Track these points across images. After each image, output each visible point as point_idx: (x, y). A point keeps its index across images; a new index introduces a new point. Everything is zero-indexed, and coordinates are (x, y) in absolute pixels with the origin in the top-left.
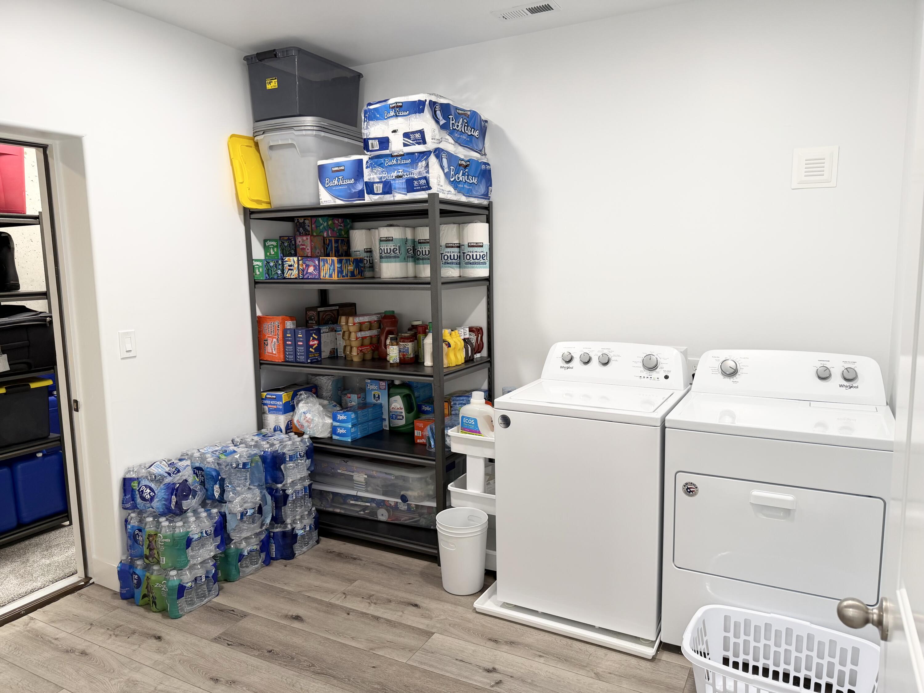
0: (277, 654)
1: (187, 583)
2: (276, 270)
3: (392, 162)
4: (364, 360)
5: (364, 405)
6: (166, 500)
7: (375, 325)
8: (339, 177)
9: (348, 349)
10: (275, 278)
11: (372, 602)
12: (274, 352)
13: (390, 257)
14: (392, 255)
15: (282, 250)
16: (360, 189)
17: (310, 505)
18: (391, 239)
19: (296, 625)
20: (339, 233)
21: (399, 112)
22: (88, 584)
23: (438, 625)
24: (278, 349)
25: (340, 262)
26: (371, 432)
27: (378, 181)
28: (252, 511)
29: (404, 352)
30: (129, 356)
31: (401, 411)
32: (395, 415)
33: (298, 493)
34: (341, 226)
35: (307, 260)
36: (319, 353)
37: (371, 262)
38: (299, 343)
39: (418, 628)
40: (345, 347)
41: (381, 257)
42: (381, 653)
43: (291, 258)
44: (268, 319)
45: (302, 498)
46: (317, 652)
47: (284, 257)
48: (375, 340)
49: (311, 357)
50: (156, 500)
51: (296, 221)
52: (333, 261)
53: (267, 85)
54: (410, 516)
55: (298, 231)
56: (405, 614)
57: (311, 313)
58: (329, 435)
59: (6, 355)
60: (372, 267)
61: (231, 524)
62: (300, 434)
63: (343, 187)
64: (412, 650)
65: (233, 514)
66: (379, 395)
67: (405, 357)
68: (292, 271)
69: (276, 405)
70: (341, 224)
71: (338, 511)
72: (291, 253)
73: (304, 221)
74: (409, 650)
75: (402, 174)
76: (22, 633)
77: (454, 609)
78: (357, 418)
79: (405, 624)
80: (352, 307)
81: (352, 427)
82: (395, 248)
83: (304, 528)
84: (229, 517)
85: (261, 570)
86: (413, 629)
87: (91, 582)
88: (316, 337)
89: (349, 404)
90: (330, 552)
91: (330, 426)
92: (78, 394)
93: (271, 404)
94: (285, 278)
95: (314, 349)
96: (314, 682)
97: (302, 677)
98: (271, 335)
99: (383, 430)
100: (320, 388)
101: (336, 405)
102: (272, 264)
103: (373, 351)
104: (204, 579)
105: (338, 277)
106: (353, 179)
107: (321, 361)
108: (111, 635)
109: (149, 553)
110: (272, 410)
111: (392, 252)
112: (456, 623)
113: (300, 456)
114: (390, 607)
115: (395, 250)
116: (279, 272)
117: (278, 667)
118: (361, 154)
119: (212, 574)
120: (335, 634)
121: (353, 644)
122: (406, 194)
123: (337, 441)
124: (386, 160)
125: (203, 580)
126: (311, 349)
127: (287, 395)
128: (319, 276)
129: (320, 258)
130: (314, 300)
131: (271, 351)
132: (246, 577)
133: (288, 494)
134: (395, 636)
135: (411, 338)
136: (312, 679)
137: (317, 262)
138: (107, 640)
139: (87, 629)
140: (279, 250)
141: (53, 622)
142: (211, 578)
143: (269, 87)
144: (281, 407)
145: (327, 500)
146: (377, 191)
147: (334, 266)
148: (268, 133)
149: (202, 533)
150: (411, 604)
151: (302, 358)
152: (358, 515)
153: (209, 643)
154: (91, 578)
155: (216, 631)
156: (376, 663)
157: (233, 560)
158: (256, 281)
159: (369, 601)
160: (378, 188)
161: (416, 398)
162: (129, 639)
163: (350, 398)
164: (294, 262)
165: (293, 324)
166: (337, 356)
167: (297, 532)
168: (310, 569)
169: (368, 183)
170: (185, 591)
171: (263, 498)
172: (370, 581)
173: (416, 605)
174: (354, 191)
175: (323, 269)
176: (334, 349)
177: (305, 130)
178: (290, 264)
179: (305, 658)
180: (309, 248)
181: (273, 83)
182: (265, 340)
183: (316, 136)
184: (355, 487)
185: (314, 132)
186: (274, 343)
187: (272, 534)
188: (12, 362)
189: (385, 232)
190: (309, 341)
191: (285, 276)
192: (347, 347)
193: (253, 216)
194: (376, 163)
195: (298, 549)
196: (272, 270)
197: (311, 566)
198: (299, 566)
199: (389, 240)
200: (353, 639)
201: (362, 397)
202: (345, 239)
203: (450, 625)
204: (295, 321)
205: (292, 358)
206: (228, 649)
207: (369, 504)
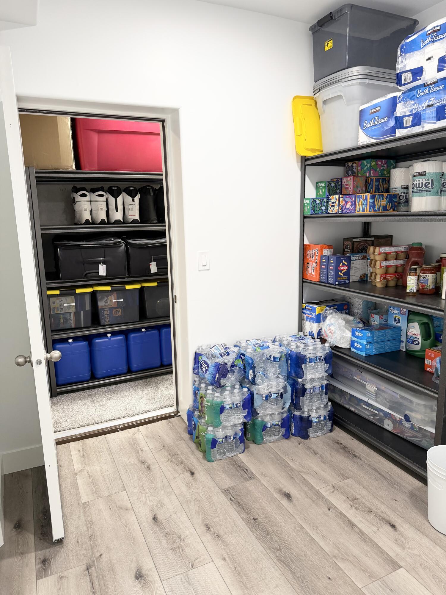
0: (259, 525)
1: (219, 439)
2: (321, 207)
3: (424, 91)
4: (387, 286)
5: (384, 327)
6: (213, 375)
7: (402, 255)
8: (375, 118)
9: (373, 275)
10: (320, 213)
11: (354, 506)
12: (313, 274)
13: (421, 191)
14: (424, 189)
15: (329, 190)
16: (392, 126)
17: (326, 400)
18: (424, 173)
19: (284, 502)
20: (381, 173)
21: (436, 37)
22: (177, 416)
23: (408, 560)
24: (316, 272)
25: (373, 197)
26: (387, 351)
27: (409, 114)
28: (276, 395)
29: (423, 283)
30: (204, 269)
31: (417, 337)
32: (411, 340)
33: (316, 389)
34: (384, 167)
35: (346, 197)
36: (347, 277)
37: (407, 198)
38: (330, 268)
39: (387, 554)
40: (372, 273)
41: (413, 192)
42: (341, 565)
43: (334, 196)
44: (311, 247)
45: (319, 394)
46: (289, 537)
47: (330, 195)
48: (400, 270)
49: (339, 280)
50: (208, 373)
51: (346, 166)
52: (366, 197)
53: (325, 47)
54: (414, 433)
55: (347, 173)
56: (379, 531)
57: (348, 243)
58: (348, 347)
59: (155, 262)
60: (408, 202)
61: (257, 402)
62: (323, 341)
63: (377, 127)
64: (372, 576)
65: (260, 394)
66: (399, 319)
67: (423, 288)
68: (334, 207)
69: (311, 315)
70: (384, 165)
71: (353, 409)
72: (336, 192)
73: (352, 165)
74: (369, 576)
75: (433, 102)
76: (129, 439)
77: (431, 547)
78: (373, 337)
79: (376, 544)
80: (389, 239)
81: (367, 344)
82: (427, 182)
83: (319, 417)
84: (256, 396)
85: (281, 441)
86: (381, 553)
87: (179, 414)
88: (346, 263)
89: (373, 323)
90: (338, 443)
91: (349, 339)
92: (177, 293)
93: (308, 314)
94: (328, 213)
95: (343, 273)
96: (274, 567)
97: (267, 558)
98: (312, 260)
99: (400, 350)
100: (353, 306)
101: (360, 322)
102: (318, 202)
103: (398, 279)
104: (233, 439)
105: (369, 211)
106: (387, 117)
107: (349, 284)
108: (169, 460)
109: (201, 409)
110: (309, 318)
111: (424, 186)
112: (429, 566)
113: (319, 359)
114: (368, 518)
115: (427, 184)
116: (324, 208)
117: (254, 538)
118: (396, 92)
119: (239, 436)
120: (310, 525)
121: (322, 543)
122: (435, 123)
123: (354, 353)
124: (418, 91)
125: (231, 439)
126: (340, 273)
127: (321, 308)
128: (354, 211)
129: (357, 195)
130: (358, 231)
131: (311, 273)
132: (268, 444)
133: (307, 388)
134: (361, 553)
135: (433, 270)
136: (273, 563)
137: (354, 199)
138: (165, 462)
139: (160, 449)
140: (326, 190)
141: (147, 437)
142: (238, 439)
143: (326, 49)
144: (315, 317)
145: (345, 398)
146: (407, 124)
147: (367, 201)
148: (323, 89)
149: (233, 404)
150: (389, 523)
151: (331, 280)
152: (368, 418)
153: (219, 492)
154: (179, 412)
155: (228, 483)
156: (333, 575)
157: (259, 429)
158: (305, 216)
159: (351, 503)
160: (407, 121)
161: (434, 327)
162: (177, 468)
163: (373, 317)
164: (336, 199)
165: (330, 251)
166: (367, 281)
167: (313, 419)
168: (316, 453)
169: (398, 118)
170: (217, 444)
171: (285, 388)
172: (360, 483)
173: (394, 527)
174: (386, 128)
175: (358, 205)
176: (365, 274)
177: (351, 80)
178: (333, 201)
179: (277, 539)
180: (351, 187)
181: (330, 44)
182: (307, 263)
183: (360, 84)
184: (367, 395)
185: (359, 81)
186: (313, 266)
187: (293, 415)
188: (159, 267)
189: (419, 166)
190: (339, 266)
191: (328, 212)
192: (373, 274)
193: (307, 163)
194: (408, 96)
195: (311, 432)
196: (318, 206)
197: (318, 450)
198: (309, 448)
199: (422, 175)
200: (323, 538)
201: (384, 319)
202: (386, 178)
203: (421, 565)
204: (332, 249)
205: (325, 280)
206: (229, 503)
207: (377, 413)
